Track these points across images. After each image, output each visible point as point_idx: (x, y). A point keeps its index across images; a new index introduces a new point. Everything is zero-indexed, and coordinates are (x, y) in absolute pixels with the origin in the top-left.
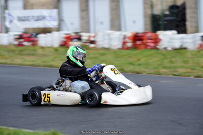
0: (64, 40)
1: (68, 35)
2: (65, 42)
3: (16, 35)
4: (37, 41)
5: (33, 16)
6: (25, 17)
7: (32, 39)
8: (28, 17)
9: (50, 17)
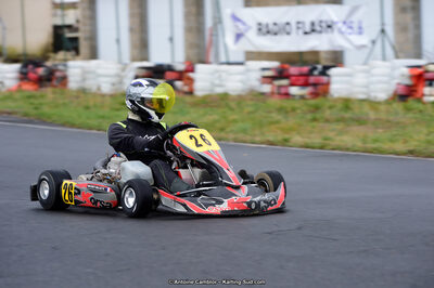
0: (408, 82)
1: (420, 70)
2: (408, 86)
3: (264, 69)
4: (328, 84)
5: (298, 23)
6: (275, 24)
7: (312, 80)
8: (288, 24)
9: (344, 23)
